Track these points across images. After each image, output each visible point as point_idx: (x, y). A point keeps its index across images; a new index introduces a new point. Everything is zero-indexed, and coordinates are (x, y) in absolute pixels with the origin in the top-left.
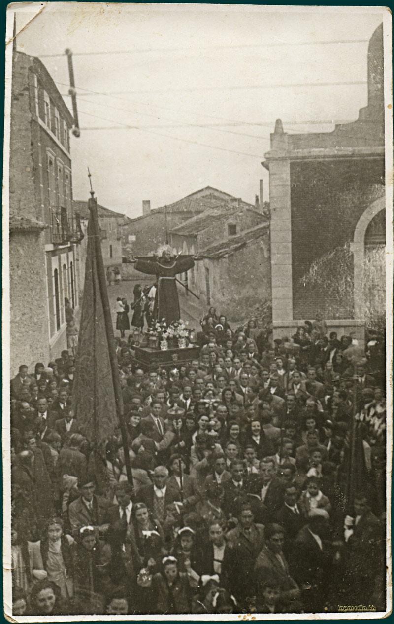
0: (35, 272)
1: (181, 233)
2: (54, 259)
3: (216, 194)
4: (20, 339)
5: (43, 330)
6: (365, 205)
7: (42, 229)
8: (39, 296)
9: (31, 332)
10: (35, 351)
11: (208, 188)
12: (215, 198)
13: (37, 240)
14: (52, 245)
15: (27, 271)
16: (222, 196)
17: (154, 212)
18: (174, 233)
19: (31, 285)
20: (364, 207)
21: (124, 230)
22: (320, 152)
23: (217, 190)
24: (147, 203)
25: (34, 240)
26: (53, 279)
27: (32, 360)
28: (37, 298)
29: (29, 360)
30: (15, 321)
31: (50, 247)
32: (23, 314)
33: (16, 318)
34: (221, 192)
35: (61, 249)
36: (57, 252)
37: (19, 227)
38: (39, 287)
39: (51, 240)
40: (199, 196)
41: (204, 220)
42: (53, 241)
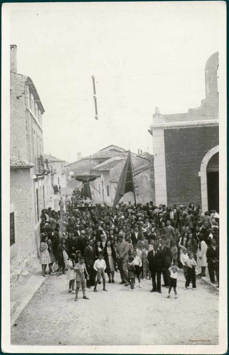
0: (28, 190)
1: (100, 170)
2: (36, 183)
3: (116, 149)
4: (20, 226)
5: (32, 221)
6: (206, 151)
7: (32, 167)
8: (29, 203)
9: (25, 223)
10: (28, 233)
11: (112, 146)
12: (116, 151)
13: (29, 173)
14: (36, 176)
15: (24, 189)
16: (119, 150)
17: (83, 159)
18: (96, 169)
19: (26, 197)
20: (205, 152)
21: (67, 169)
22: (180, 123)
23: (117, 147)
24: (79, 154)
25: (27, 173)
26: (36, 194)
27: (26, 238)
28: (29, 204)
29: (25, 238)
30: (18, 216)
31: (35, 177)
32: (22, 213)
33: (18, 215)
34: (119, 148)
35: (40, 178)
36: (38, 180)
37: (21, 165)
38: (30, 198)
39: (35, 173)
40: (107, 150)
41: (112, 163)
42: (36, 174)
